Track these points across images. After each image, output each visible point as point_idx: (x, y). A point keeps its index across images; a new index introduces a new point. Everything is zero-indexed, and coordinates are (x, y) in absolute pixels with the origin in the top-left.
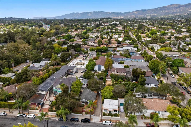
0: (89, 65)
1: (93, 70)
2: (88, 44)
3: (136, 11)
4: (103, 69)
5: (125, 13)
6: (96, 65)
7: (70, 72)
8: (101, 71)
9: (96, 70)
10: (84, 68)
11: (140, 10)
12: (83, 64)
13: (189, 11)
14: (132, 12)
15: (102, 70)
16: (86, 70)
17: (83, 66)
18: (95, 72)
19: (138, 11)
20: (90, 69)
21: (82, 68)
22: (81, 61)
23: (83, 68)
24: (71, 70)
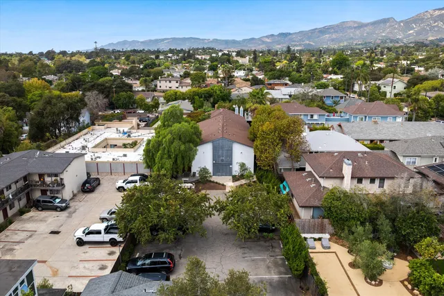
0: (159, 144)
1: (187, 171)
2: (158, 88)
3: (266, 37)
4: (243, 166)
5: (244, 40)
6: (203, 142)
7: (44, 192)
8: (229, 172)
9: (204, 170)
10: (137, 164)
11: (276, 34)
12: (134, 145)
13: (382, 36)
14: (260, 39)
15: (236, 170)
16: (147, 172)
17: (129, 152)
18: (197, 183)
19: (272, 35)
20: (168, 163)
21: (124, 164)
22: (124, 133)
23: (132, 163)
24: (48, 180)
